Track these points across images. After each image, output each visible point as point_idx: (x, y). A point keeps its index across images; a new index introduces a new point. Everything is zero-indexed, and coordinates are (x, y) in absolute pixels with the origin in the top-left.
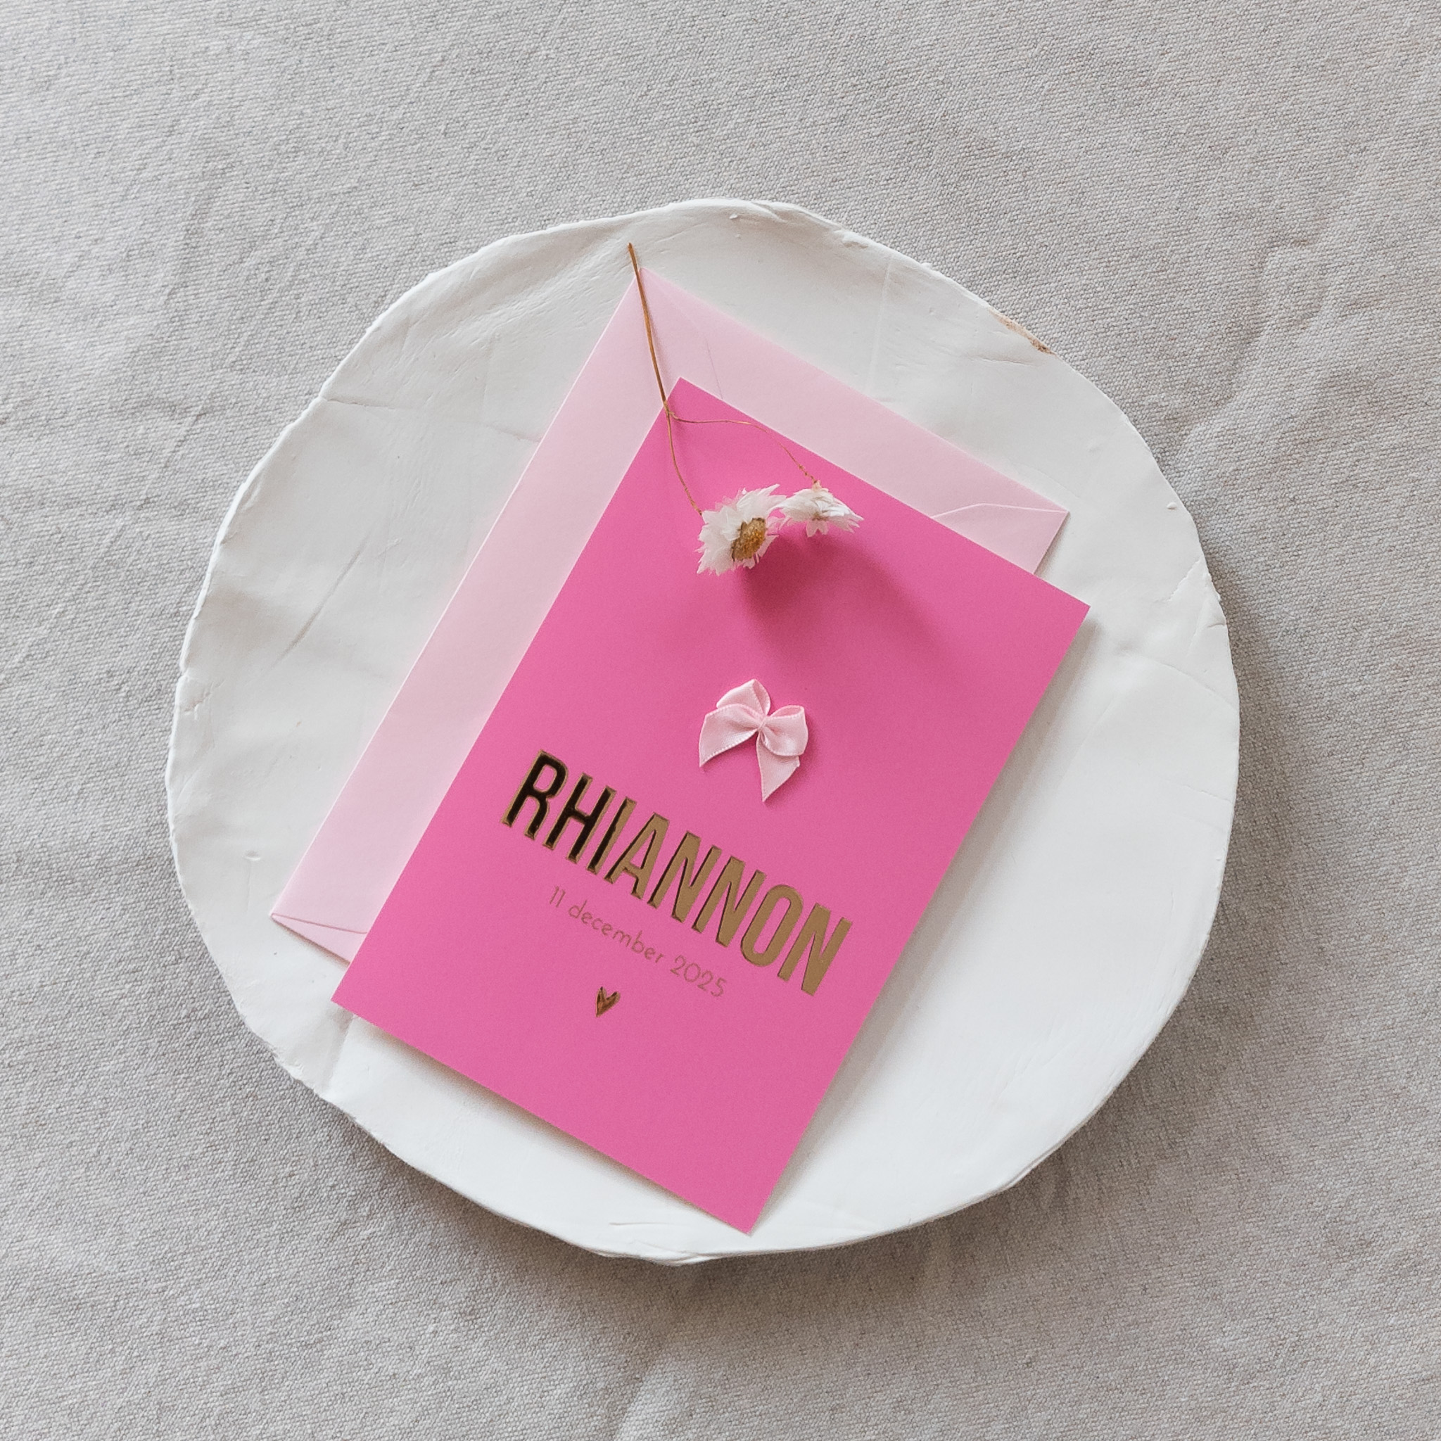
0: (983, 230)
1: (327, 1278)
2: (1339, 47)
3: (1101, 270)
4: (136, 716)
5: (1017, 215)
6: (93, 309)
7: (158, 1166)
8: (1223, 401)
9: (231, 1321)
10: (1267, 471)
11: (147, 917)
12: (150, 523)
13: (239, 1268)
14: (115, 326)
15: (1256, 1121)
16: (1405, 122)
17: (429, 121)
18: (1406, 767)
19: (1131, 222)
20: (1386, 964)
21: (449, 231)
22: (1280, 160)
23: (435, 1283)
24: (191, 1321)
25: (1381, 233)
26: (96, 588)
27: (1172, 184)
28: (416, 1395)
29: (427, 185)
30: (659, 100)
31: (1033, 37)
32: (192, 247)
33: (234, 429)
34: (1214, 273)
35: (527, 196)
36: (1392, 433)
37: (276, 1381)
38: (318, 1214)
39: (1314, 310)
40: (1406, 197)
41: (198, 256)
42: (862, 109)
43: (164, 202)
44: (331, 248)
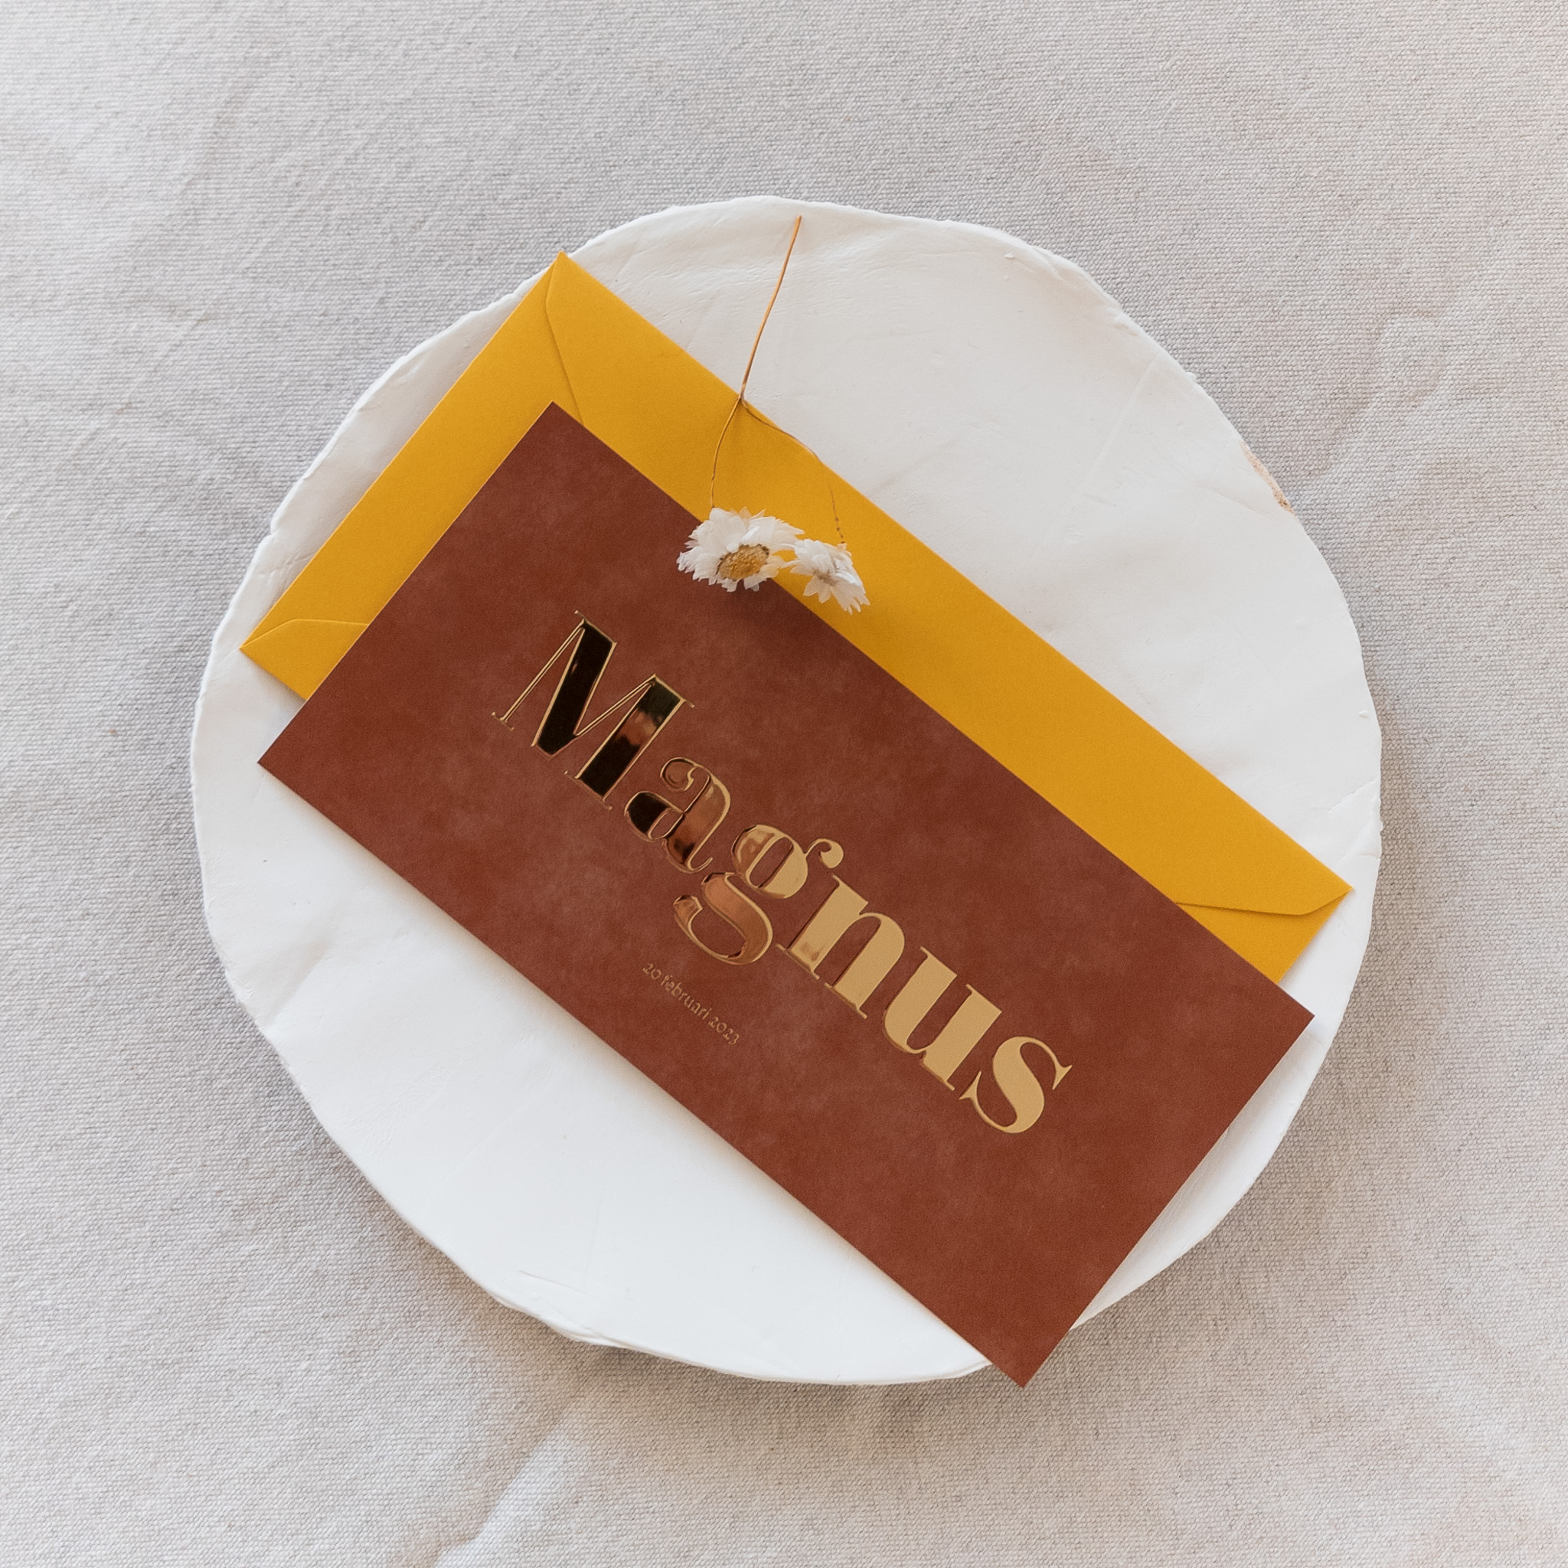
0: (1083, 248)
1: (196, 1293)
2: (1494, 109)
3: (1205, 310)
4: (80, 639)
5: (1123, 238)
6: (101, 187)
7: (28, 1142)
8: (1317, 472)
9: (83, 1325)
10: (1355, 555)
11: (58, 862)
12: (129, 430)
13: (101, 1267)
14: (123, 209)
15: (1244, 1264)
16: (1553, 201)
17: (501, 40)
18: (1460, 899)
19: (1244, 264)
20: (1409, 1112)
21: (504, 162)
22: (1414, 221)
23: (316, 1315)
24: (39, 1319)
25: (1512, 316)
26: (57, 493)
27: (1294, 229)
28: (276, 1438)
29: (487, 109)
30: (753, 55)
31: (1167, 48)
32: (221, 137)
33: (237, 340)
34: (1326, 332)
35: (595, 137)
36: (1494, 534)
37: (124, 1400)
38: (197, 1220)
39: (1428, 388)
40: (1543, 281)
41: (226, 148)
42: (971, 99)
43: (197, 83)
44: (373, 161)
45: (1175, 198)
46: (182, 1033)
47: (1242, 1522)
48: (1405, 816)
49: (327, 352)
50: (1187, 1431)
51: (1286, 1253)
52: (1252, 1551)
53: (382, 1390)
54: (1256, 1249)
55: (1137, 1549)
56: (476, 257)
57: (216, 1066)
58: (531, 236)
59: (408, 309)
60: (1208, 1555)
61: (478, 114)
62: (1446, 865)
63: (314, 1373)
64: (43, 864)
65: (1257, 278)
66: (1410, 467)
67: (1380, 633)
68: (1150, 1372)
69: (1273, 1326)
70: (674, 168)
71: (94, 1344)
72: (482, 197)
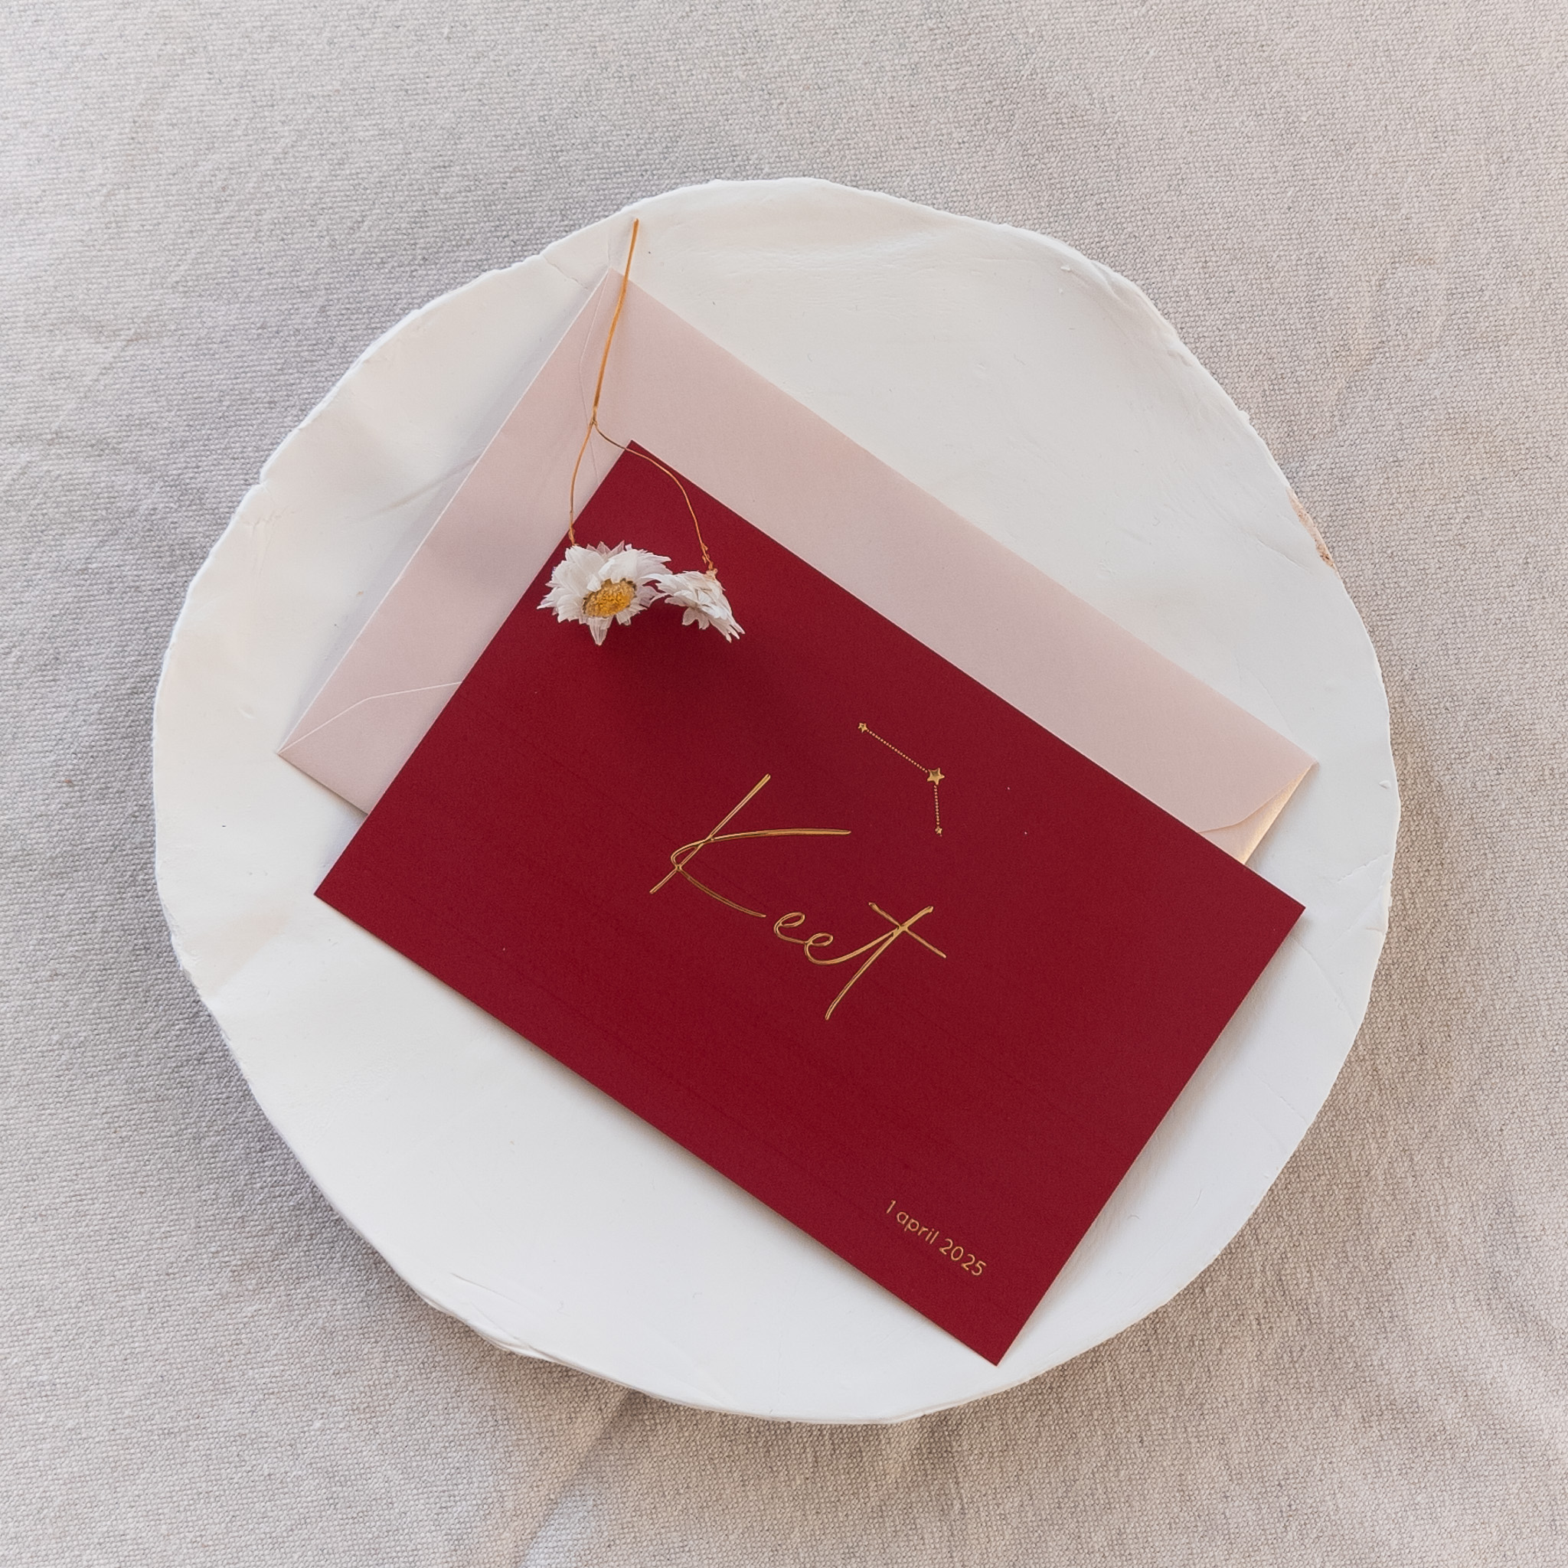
0: (1064, 212)
1: (199, 1358)
2: (1489, 39)
3: (1196, 271)
4: (26, 686)
5: (1106, 198)
7: (11, 1214)
8: (1321, 436)
9: (83, 1399)
10: (1365, 520)
11: (21, 923)
12: (62, 461)
13: (98, 1338)
14: (39, 226)
15: (1285, 1260)
16: (1556, 133)
17: (431, 21)
18: (1491, 872)
19: (1235, 219)
20: (1448, 1094)
21: (444, 153)
22: (1411, 163)
23: (326, 1372)
24: (36, 1396)
25: (1517, 258)
27: (1285, 179)
28: (293, 1500)
29: (421, 97)
32: (139, 143)
33: (170, 360)
34: (1324, 287)
35: (539, 120)
36: (1509, 490)
37: (131, 1472)
38: (195, 1283)
40: (1549, 219)
41: (148, 154)
42: (937, 58)
43: (109, 86)
44: (303, 159)
45: (1158, 152)
46: (166, 1092)
47: (1297, 1523)
48: (1429, 790)
49: (268, 368)
50: (1235, 1435)
51: (1328, 1246)
52: (1309, 1551)
53: (400, 1444)
54: (1297, 1244)
55: (1190, 1557)
56: (420, 257)
57: (204, 1124)
58: (477, 231)
59: (351, 317)
60: (1264, 1558)
61: (412, 103)
62: (1474, 837)
63: (328, 1432)
65: (1249, 234)
66: (1418, 425)
67: (1395, 601)
68: (1194, 1376)
69: (1318, 1321)
70: (626, 149)
71: (95, 1417)
72: (423, 192)
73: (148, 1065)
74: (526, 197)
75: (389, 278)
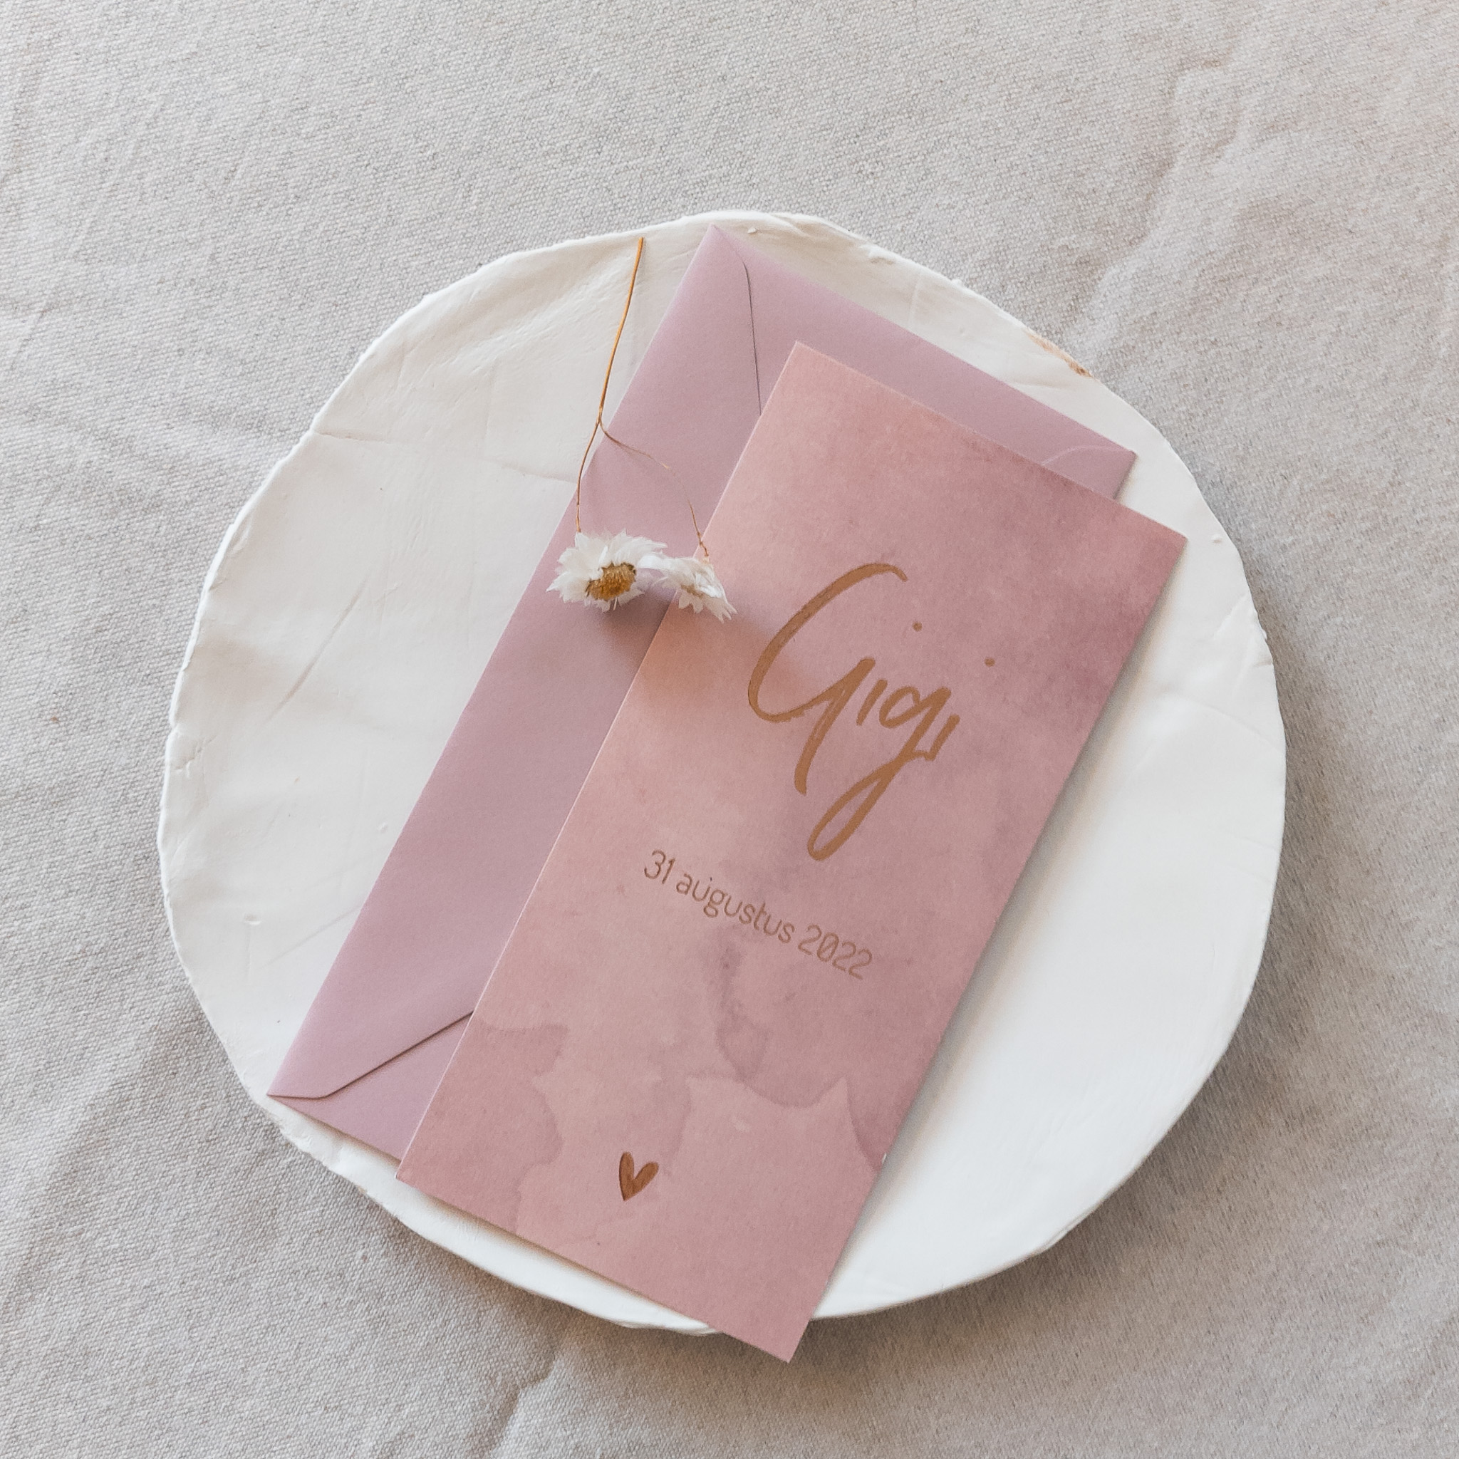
0: (874, 68)
1: (248, 1210)
3: (1002, 104)
5: (909, 49)
7: (64, 1107)
8: (1137, 240)
9: (153, 1259)
10: (1187, 313)
11: (31, 850)
13: (157, 1205)
19: (1031, 50)
21: (299, 96)
23: (361, 1208)
24: (111, 1263)
25: (1296, 48)
28: (350, 1322)
29: (272, 47)
32: (23, 128)
33: (83, 324)
34: (1122, 101)
35: (382, 52)
37: (205, 1318)
38: (234, 1146)
39: (1229, 136)
41: (32, 137)
44: (173, 121)
46: (181, 983)
49: (172, 318)
56: (293, 196)
58: (341, 164)
61: (264, 54)
63: (371, 1259)
64: (18, 854)
65: (1046, 62)
70: (464, 67)
71: (166, 1273)
72: (286, 135)
73: (163, 961)
74: (380, 126)
75: (267, 220)
